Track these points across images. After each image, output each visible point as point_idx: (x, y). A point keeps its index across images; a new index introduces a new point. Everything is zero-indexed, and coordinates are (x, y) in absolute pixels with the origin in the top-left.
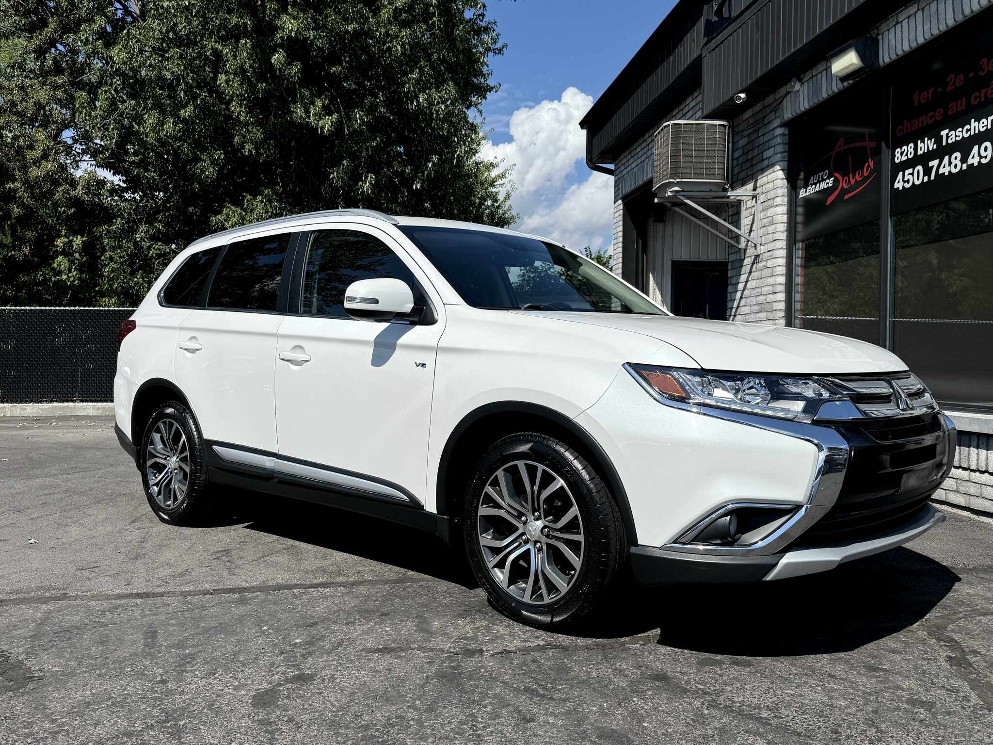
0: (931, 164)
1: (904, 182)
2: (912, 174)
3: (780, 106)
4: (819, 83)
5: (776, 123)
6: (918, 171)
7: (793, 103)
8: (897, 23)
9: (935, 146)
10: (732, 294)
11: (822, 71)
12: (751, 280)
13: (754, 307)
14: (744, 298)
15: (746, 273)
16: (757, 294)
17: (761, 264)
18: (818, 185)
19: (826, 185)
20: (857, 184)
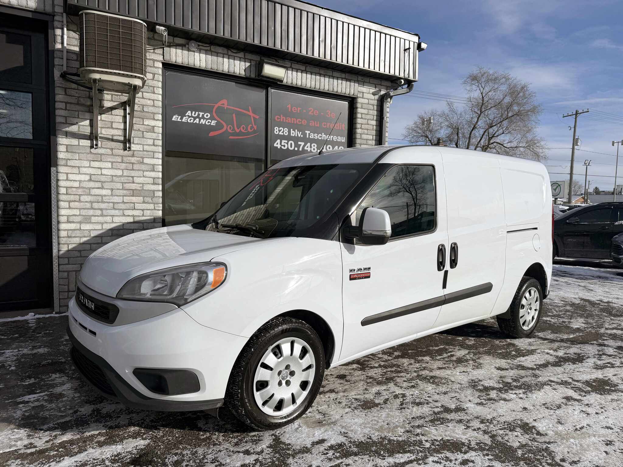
0: (299, 143)
1: (282, 145)
2: (287, 143)
5: (159, 58)
6: (291, 144)
9: (302, 136)
10: (69, 175)
11: (224, 54)
12: (112, 168)
13: (118, 191)
14: (97, 181)
15: (101, 161)
16: (126, 181)
17: (131, 158)
18: (198, 119)
19: (208, 122)
20: (240, 134)
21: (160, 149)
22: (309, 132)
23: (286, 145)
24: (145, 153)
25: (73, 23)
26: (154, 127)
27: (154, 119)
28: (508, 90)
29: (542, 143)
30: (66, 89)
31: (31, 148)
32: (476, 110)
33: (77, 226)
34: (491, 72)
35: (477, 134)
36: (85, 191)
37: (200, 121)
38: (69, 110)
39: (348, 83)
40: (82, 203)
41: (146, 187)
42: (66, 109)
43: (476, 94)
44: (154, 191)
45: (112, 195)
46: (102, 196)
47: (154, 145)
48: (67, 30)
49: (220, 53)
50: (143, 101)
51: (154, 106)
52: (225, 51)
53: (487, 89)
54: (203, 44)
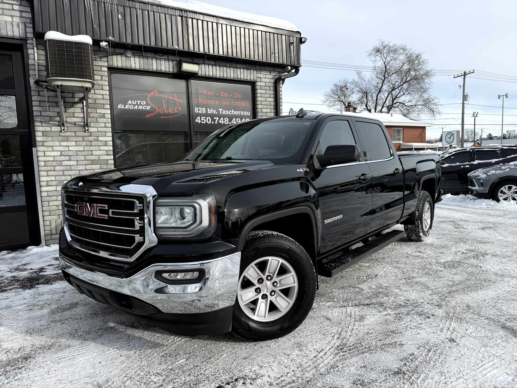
0: (215, 118)
1: (201, 121)
4: (150, 62)
6: (209, 119)
9: (216, 113)
10: (46, 152)
11: (152, 57)
12: (76, 145)
13: (82, 161)
14: (66, 156)
15: (68, 141)
16: (87, 154)
17: (89, 138)
18: (137, 106)
19: (144, 108)
20: (169, 114)
21: (110, 130)
22: (222, 110)
23: (205, 120)
24: (99, 133)
25: (40, 44)
26: (104, 114)
27: (104, 108)
28: (405, 59)
29: (436, 101)
30: (39, 91)
31: (18, 135)
32: (381, 77)
33: (54, 188)
34: (391, 45)
35: (383, 97)
36: (57, 163)
37: (138, 107)
38: (42, 106)
39: (249, 71)
40: (56, 172)
41: (102, 158)
42: (40, 106)
43: (380, 64)
44: (107, 160)
45: (77, 165)
46: (70, 166)
47: (105, 127)
48: (37, 49)
49: (150, 57)
50: (95, 96)
51: (103, 99)
52: (153, 55)
53: (388, 59)
54: (137, 52)
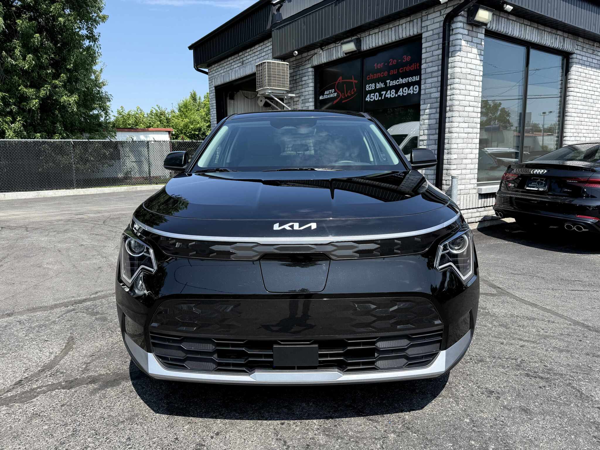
0: (382, 93)
3: (311, 59)
4: (332, 52)
5: (310, 66)
6: (377, 95)
7: (318, 59)
8: (369, 35)
9: (384, 86)
11: (333, 48)
20: (348, 97)
22: (389, 81)
23: (373, 97)
37: (330, 96)
39: (411, 24)
50: (305, 94)
54: (325, 47)
